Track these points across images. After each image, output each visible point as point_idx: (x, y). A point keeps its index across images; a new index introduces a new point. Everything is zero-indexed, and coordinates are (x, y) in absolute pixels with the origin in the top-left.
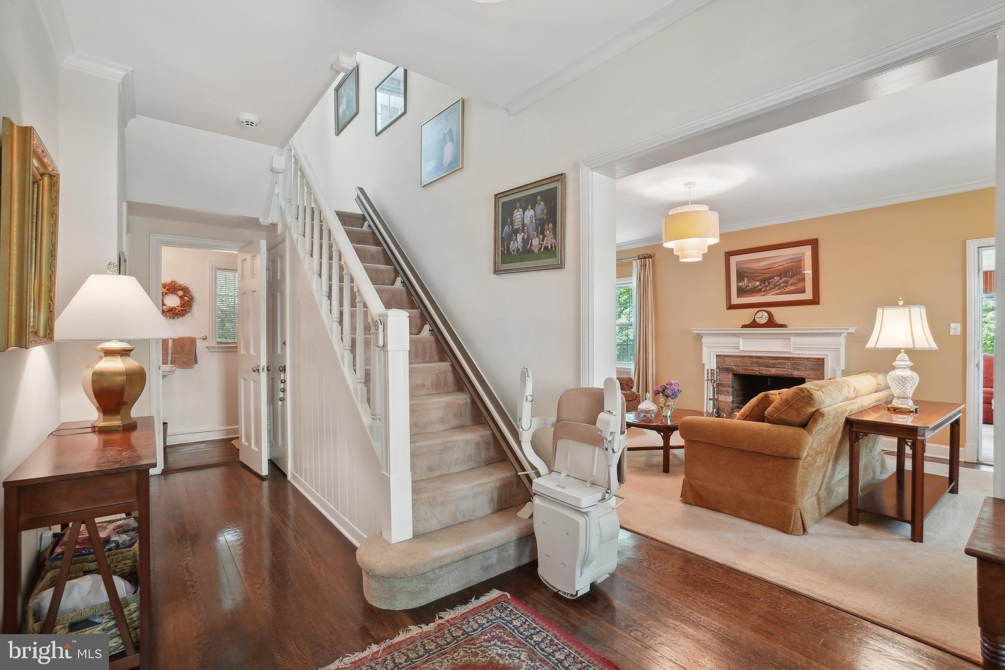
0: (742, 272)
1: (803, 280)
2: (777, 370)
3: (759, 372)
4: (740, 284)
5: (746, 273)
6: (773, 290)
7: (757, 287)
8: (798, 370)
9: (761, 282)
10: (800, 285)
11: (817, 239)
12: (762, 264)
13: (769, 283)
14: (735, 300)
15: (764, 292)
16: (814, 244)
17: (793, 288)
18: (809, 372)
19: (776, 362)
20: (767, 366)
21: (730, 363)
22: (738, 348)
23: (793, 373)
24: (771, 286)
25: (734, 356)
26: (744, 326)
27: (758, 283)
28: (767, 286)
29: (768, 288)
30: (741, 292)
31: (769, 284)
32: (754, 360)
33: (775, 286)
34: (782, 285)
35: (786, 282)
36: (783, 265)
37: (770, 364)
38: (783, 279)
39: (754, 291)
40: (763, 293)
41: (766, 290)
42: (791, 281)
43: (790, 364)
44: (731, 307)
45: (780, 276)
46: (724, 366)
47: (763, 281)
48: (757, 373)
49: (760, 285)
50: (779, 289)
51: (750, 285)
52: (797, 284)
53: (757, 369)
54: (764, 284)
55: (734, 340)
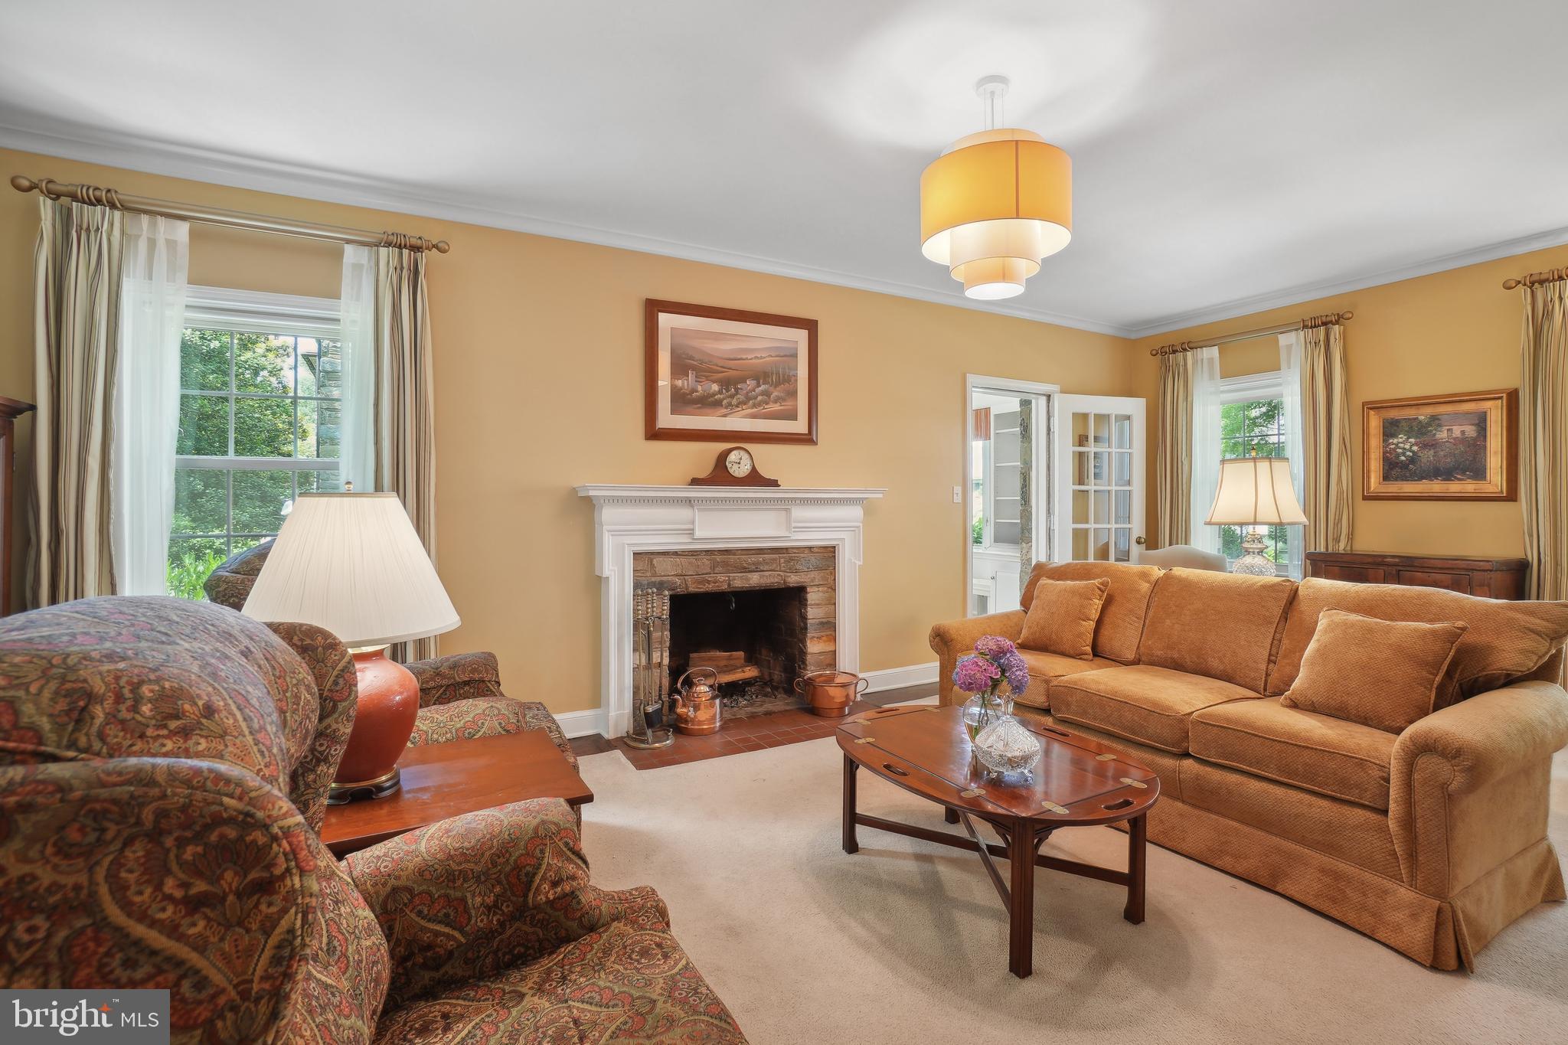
0: (684, 356)
1: (793, 394)
2: (761, 577)
3: (729, 585)
4: (679, 383)
5: (692, 358)
6: (744, 407)
7: (714, 395)
8: (797, 571)
9: (722, 386)
10: (788, 405)
11: (817, 319)
12: (726, 347)
13: (737, 390)
14: (666, 419)
15: (726, 408)
16: (811, 327)
17: (776, 407)
18: (812, 575)
19: (760, 558)
20: (745, 570)
21: (666, 569)
22: (691, 532)
23: (789, 580)
24: (741, 397)
25: (676, 553)
26: (695, 482)
27: (715, 387)
28: (732, 397)
29: (734, 401)
30: (682, 402)
31: (737, 393)
32: (719, 558)
33: (748, 399)
34: (760, 398)
35: (766, 394)
36: (761, 358)
37: (749, 564)
38: (763, 387)
39: (707, 403)
40: (724, 411)
41: (730, 405)
42: (775, 394)
43: (782, 560)
44: (654, 434)
45: (756, 378)
46: (653, 579)
47: (726, 384)
48: (725, 587)
49: (720, 392)
50: (754, 406)
51: (700, 388)
52: (784, 400)
53: (722, 578)
54: (727, 391)
55: (683, 513)
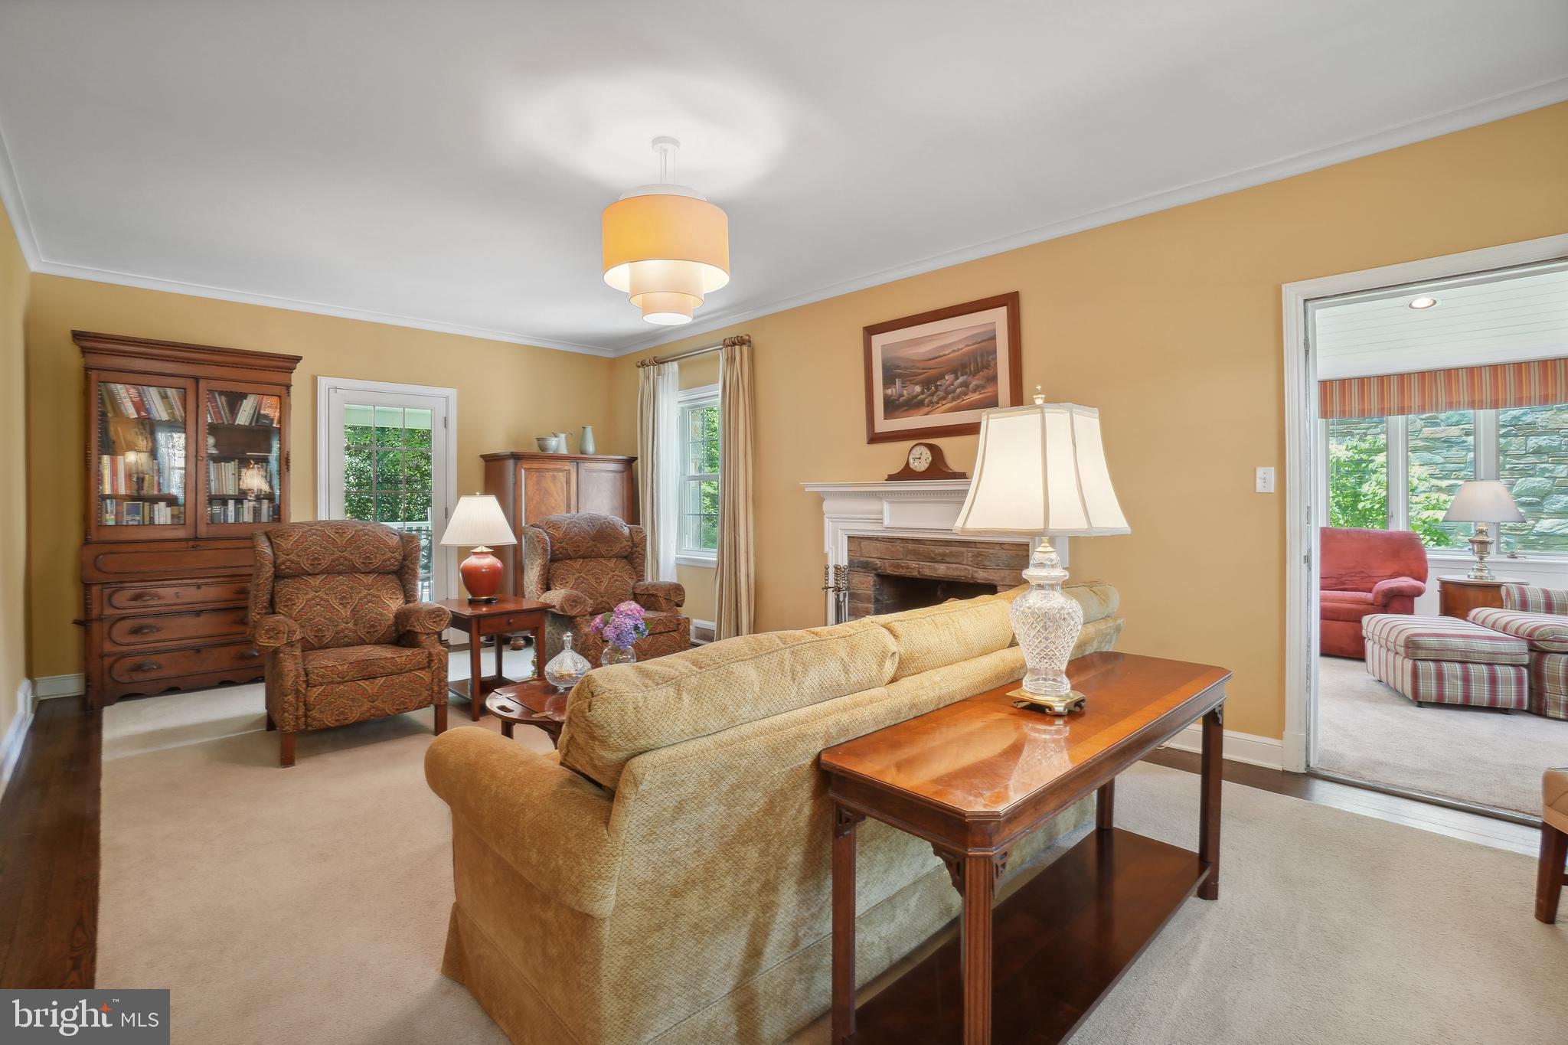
0: (892, 367)
1: (994, 379)
2: (948, 568)
3: (919, 572)
4: (889, 391)
5: (898, 367)
6: (944, 402)
7: (917, 396)
8: (985, 568)
9: (923, 386)
10: (988, 392)
11: (1018, 292)
12: (924, 350)
13: (936, 387)
14: (883, 425)
15: (928, 406)
16: (1011, 301)
17: (976, 396)
18: (1002, 573)
19: (947, 549)
20: (933, 560)
21: (872, 553)
22: (880, 521)
23: (976, 575)
24: (941, 393)
25: (877, 539)
26: (891, 478)
27: (918, 389)
28: (932, 395)
29: (935, 399)
30: (892, 407)
31: (937, 390)
32: (910, 546)
33: (948, 393)
34: (958, 390)
35: (965, 385)
36: (959, 350)
37: (936, 555)
38: (961, 379)
39: (912, 405)
40: (926, 410)
41: (931, 402)
42: (974, 383)
43: (970, 554)
44: (875, 438)
45: (954, 372)
46: (862, 559)
47: (926, 383)
48: (916, 574)
49: (922, 393)
50: (954, 399)
51: (905, 392)
52: (983, 387)
53: (914, 564)
54: (929, 389)
55: (871, 505)
